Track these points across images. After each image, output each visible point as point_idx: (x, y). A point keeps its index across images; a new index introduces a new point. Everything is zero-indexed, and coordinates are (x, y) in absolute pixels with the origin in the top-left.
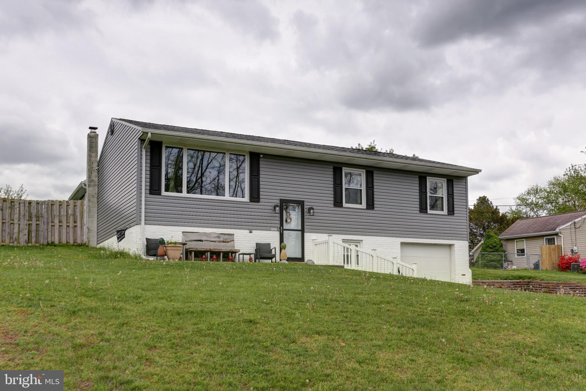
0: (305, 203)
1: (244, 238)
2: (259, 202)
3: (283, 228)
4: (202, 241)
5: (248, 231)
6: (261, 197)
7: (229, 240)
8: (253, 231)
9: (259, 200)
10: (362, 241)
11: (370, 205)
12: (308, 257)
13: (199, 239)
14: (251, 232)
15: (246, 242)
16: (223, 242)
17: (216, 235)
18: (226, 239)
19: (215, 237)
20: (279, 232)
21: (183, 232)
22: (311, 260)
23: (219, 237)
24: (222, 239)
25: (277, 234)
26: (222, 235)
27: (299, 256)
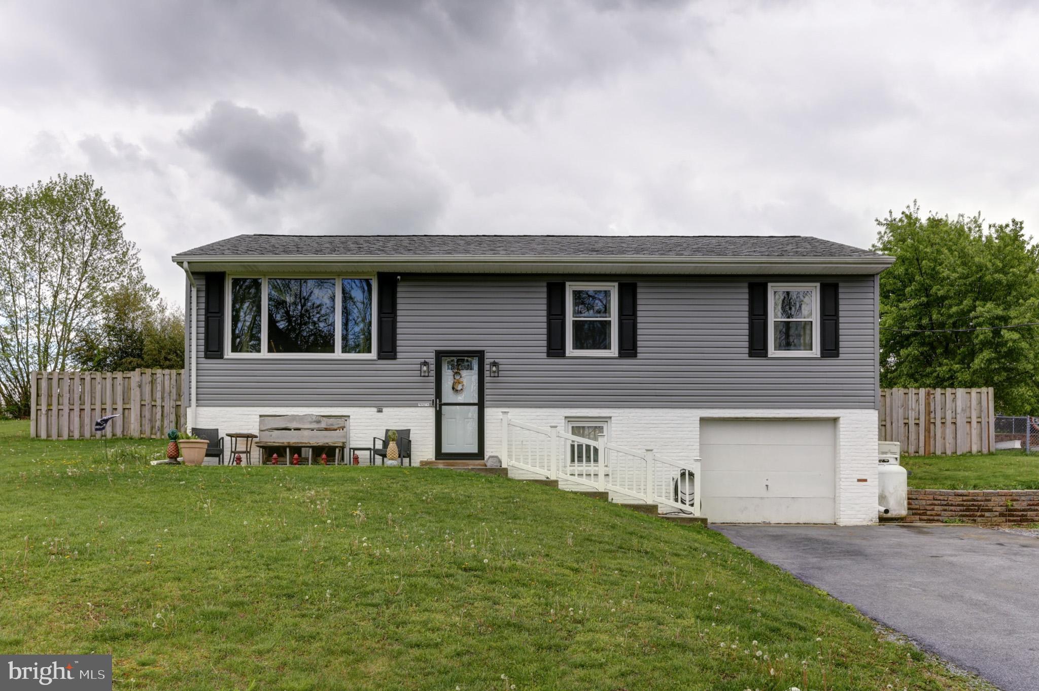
0: (487, 355)
1: (368, 421)
2: (395, 358)
3: (440, 401)
4: (290, 430)
5: (375, 410)
6: (399, 349)
7: (335, 427)
8: (384, 409)
9: (395, 355)
10: (610, 418)
11: (629, 349)
12: (492, 450)
13: (284, 426)
14: (380, 411)
15: (372, 428)
16: (326, 429)
17: (314, 418)
18: (332, 425)
19: (311, 422)
20: (434, 409)
21: (261, 416)
22: (497, 457)
23: (319, 422)
24: (323, 425)
25: (431, 412)
26: (324, 418)
27: (474, 449)
